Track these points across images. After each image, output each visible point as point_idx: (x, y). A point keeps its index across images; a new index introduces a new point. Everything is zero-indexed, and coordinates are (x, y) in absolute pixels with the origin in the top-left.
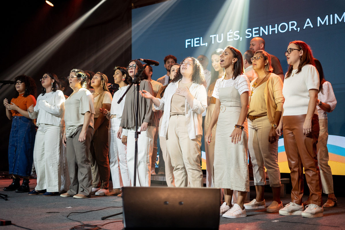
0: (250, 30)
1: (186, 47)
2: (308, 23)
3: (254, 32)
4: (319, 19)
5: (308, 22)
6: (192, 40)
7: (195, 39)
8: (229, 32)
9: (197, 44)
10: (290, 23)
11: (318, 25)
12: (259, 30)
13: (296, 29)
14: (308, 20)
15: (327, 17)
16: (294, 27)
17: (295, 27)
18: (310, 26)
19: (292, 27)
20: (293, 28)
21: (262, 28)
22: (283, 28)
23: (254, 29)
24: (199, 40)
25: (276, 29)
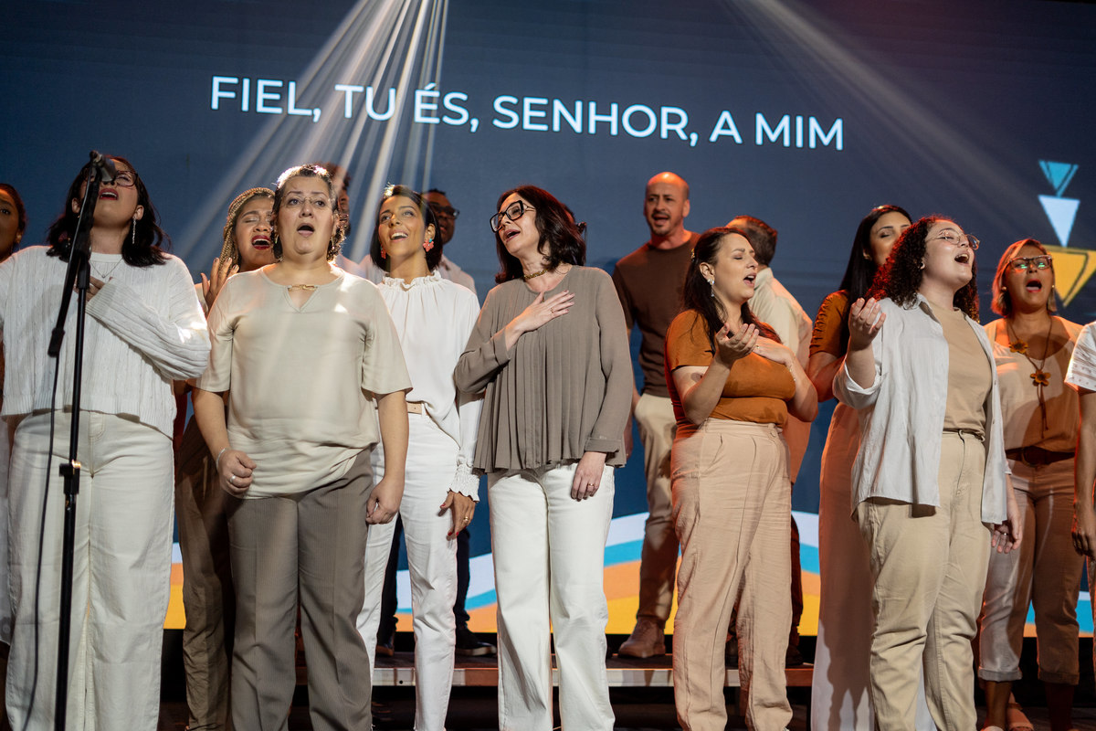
0: (514, 100)
1: (215, 105)
2: (726, 126)
3: (528, 113)
4: (761, 121)
5: (726, 123)
6: (246, 82)
7: (261, 84)
8: (423, 89)
9: (267, 103)
10: (665, 111)
11: (759, 141)
12: (549, 109)
13: (683, 136)
14: (726, 116)
15: (785, 121)
16: (678, 128)
17: (684, 130)
18: (732, 137)
19: (672, 127)
20: (675, 131)
21: (558, 106)
22: (638, 120)
23: (528, 101)
24: (283, 91)
25: (613, 119)
